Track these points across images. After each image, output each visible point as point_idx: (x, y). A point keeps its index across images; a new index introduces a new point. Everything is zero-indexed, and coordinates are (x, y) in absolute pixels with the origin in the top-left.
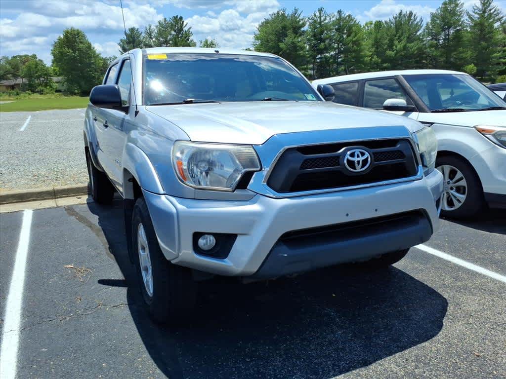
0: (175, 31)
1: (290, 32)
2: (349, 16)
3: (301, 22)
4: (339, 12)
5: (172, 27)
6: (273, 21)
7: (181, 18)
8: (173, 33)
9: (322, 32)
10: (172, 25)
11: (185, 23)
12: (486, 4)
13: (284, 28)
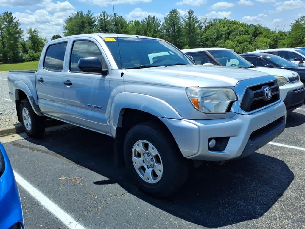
0: (7, 22)
1: (87, 25)
2: (121, 17)
3: (93, 19)
4: (115, 14)
5: (4, 19)
6: (76, 18)
7: (11, 13)
8: (6, 23)
9: (106, 26)
10: (4, 17)
11: (14, 17)
12: (191, 13)
13: (82, 22)
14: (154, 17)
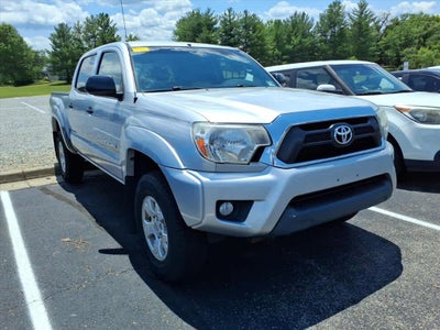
1: (204, 29)
2: (254, 15)
3: (214, 21)
5: (99, 23)
6: (190, 19)
8: (100, 28)
9: (231, 29)
10: (99, 21)
11: (111, 20)
12: (363, 6)
13: (199, 25)
14: (304, 14)
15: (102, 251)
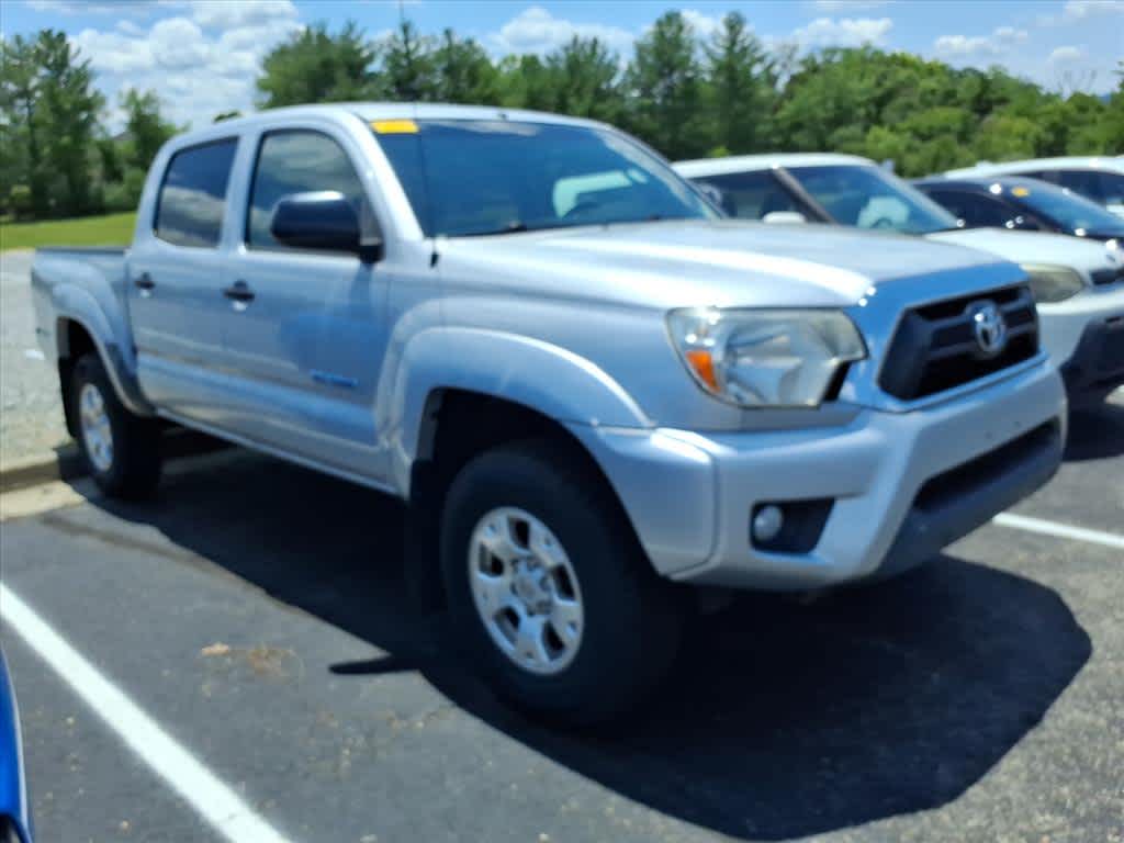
0: (48, 67)
2: (470, 43)
3: (365, 54)
4: (448, 33)
5: (40, 57)
6: (300, 48)
7: (62, 36)
8: (43, 72)
9: (412, 77)
10: (39, 52)
11: (73, 50)
12: (734, 25)
13: (327, 65)
14: (595, 42)
15: (342, 669)
